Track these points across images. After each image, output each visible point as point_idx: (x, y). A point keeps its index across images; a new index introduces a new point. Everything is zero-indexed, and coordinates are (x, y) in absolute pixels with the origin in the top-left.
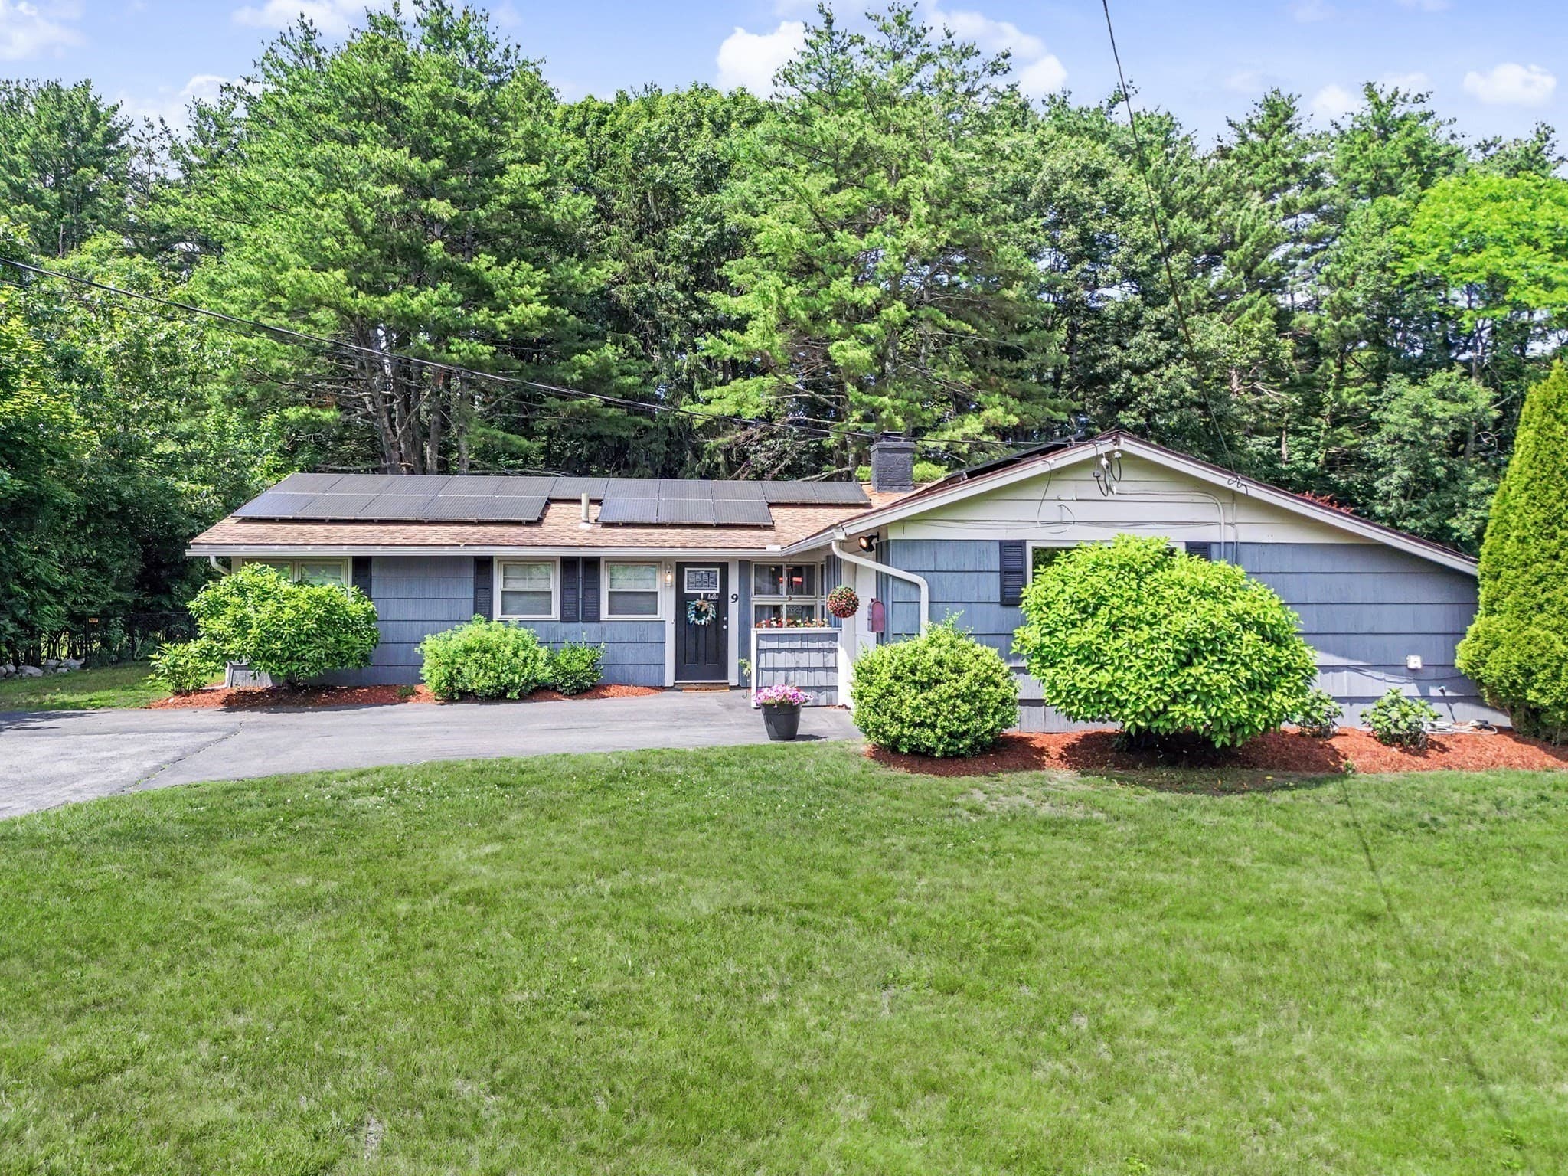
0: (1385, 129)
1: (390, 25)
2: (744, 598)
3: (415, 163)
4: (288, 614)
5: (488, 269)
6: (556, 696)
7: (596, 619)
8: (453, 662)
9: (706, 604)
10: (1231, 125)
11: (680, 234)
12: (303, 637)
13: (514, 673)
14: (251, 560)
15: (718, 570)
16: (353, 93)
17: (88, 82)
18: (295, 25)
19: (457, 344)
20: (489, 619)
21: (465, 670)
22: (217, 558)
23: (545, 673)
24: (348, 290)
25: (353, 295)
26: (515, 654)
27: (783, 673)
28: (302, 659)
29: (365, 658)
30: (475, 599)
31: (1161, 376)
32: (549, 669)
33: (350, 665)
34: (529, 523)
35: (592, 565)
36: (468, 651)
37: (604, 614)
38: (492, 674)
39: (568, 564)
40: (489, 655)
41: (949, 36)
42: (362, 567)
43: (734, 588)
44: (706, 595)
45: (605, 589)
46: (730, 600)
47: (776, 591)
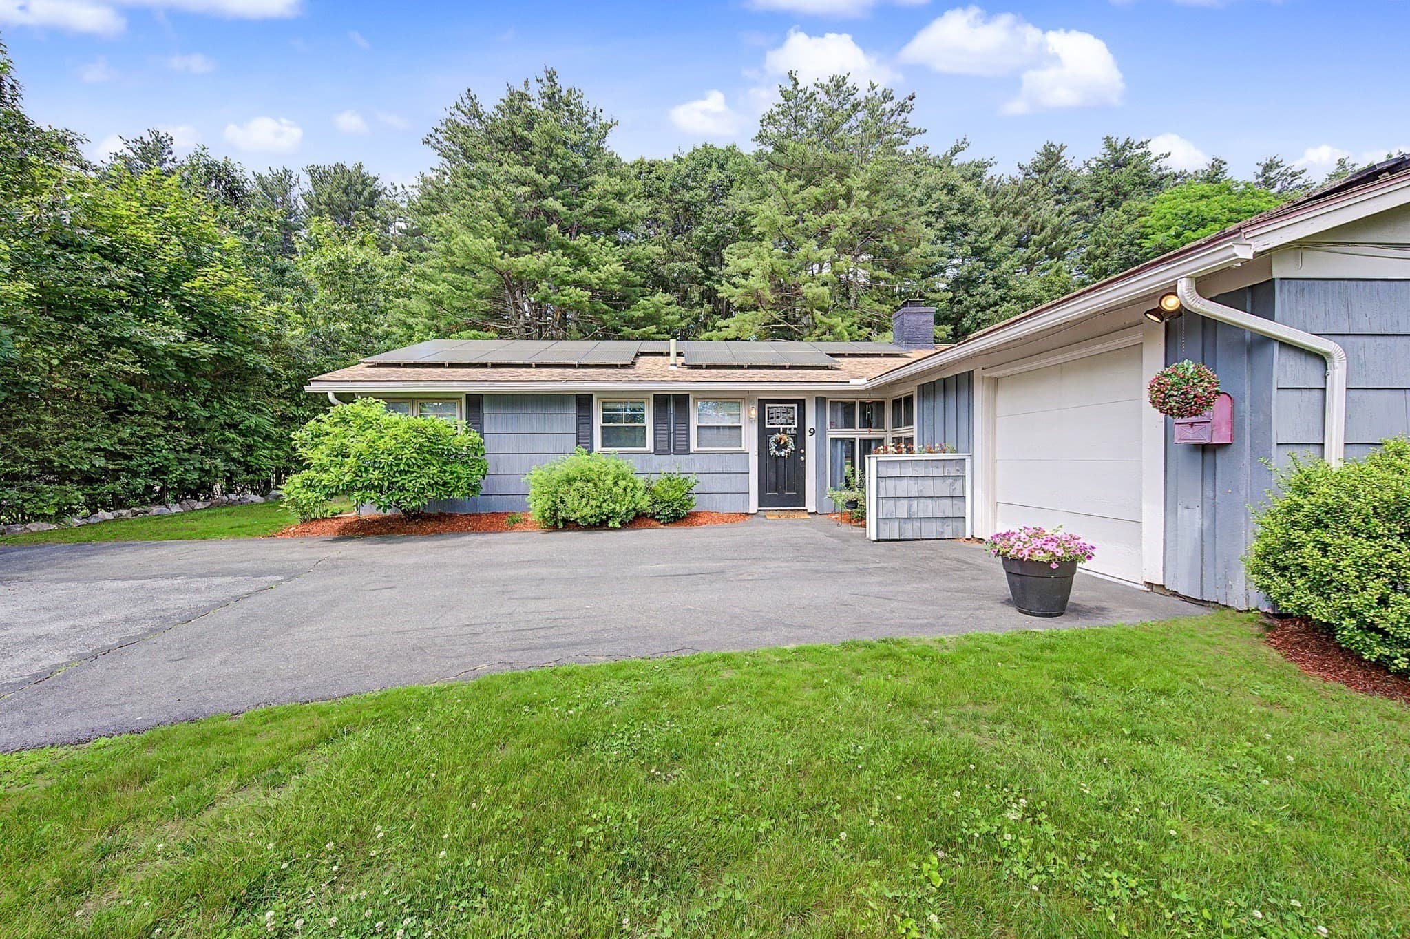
0: (1119, 165)
1: (522, 97)
2: (819, 432)
3: (539, 178)
4: (387, 442)
5: (586, 245)
6: (654, 523)
7: (686, 452)
8: (556, 492)
9: (785, 437)
10: (1021, 168)
11: (699, 232)
12: (402, 467)
13: (614, 502)
14: (365, 395)
15: (795, 406)
16: (499, 134)
17: (360, 164)
18: (465, 96)
19: (570, 290)
20: (590, 451)
21: (568, 500)
22: (335, 394)
23: (644, 503)
24: (498, 253)
25: (502, 257)
26: (616, 483)
27: (906, 502)
28: (402, 489)
29: (474, 488)
30: (577, 433)
31: (996, 311)
32: (648, 497)
33: (457, 495)
34: (624, 366)
35: (682, 401)
36: (570, 481)
37: (693, 447)
38: (594, 503)
39: (661, 401)
40: (590, 485)
41: (873, 88)
42: (475, 403)
43: (810, 422)
44: (785, 429)
45: (694, 423)
46: (808, 433)
47: (849, 424)
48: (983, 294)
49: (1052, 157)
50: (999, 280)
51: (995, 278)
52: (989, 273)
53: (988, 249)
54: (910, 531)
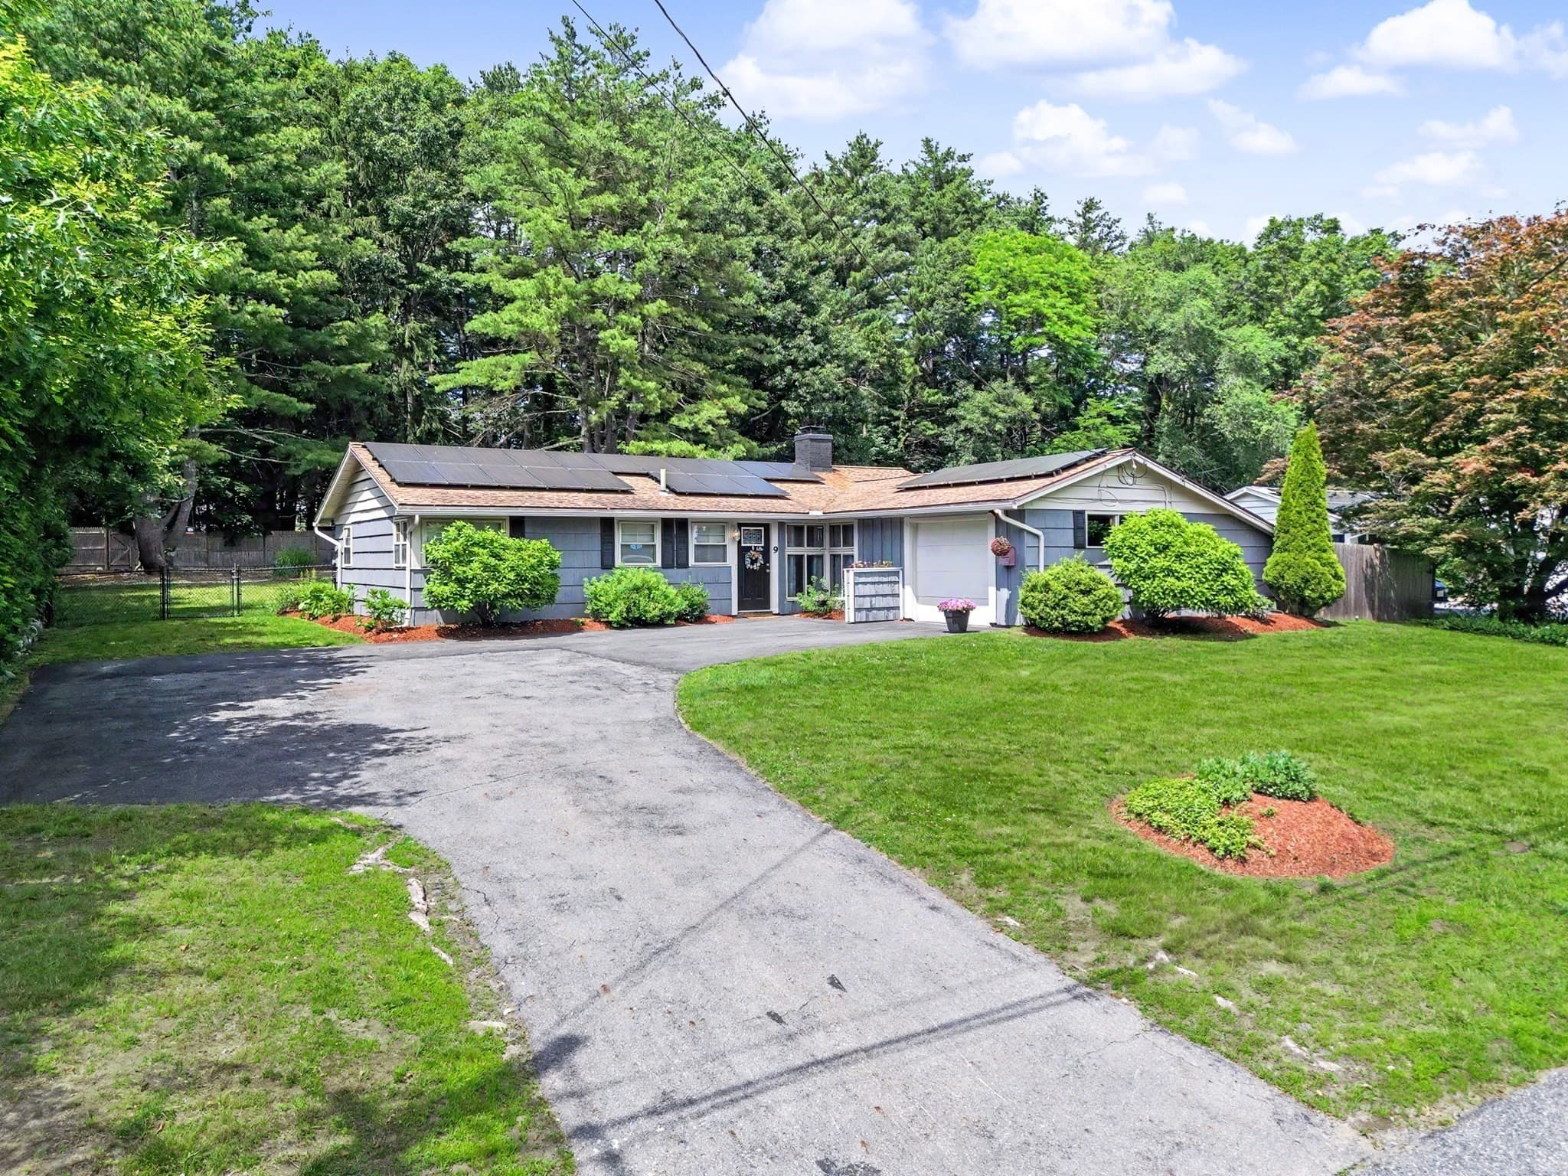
0: (941, 182)
2: (779, 549)
7: (686, 565)
9: (756, 554)
10: (829, 158)
15: (764, 529)
22: (419, 516)
23: (685, 608)
27: (869, 599)
30: (602, 551)
34: (624, 492)
35: (683, 524)
37: (692, 562)
39: (667, 523)
42: (517, 525)
43: (774, 542)
44: (756, 548)
45: (692, 543)
46: (772, 551)
47: (800, 544)
48: (800, 348)
49: (864, 154)
50: (819, 332)
51: (814, 328)
52: (806, 320)
53: (805, 287)
54: (872, 616)
